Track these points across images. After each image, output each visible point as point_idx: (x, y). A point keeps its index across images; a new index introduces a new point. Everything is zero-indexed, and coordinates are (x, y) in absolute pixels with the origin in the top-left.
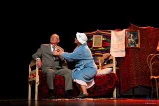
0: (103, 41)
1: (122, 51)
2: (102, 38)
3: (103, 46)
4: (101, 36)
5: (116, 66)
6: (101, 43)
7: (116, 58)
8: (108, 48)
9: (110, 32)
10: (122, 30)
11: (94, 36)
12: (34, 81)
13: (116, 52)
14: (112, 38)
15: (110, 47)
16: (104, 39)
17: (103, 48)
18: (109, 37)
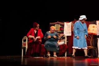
0: (60, 27)
1: (70, 33)
2: (60, 26)
3: (60, 30)
4: (59, 25)
5: (67, 41)
6: (59, 28)
7: (67, 36)
8: (63, 31)
9: (64, 23)
10: (70, 22)
11: (56, 25)
12: (25, 48)
13: (67, 33)
14: (65, 26)
15: (64, 30)
16: (61, 26)
17: (60, 31)
18: (63, 26)
